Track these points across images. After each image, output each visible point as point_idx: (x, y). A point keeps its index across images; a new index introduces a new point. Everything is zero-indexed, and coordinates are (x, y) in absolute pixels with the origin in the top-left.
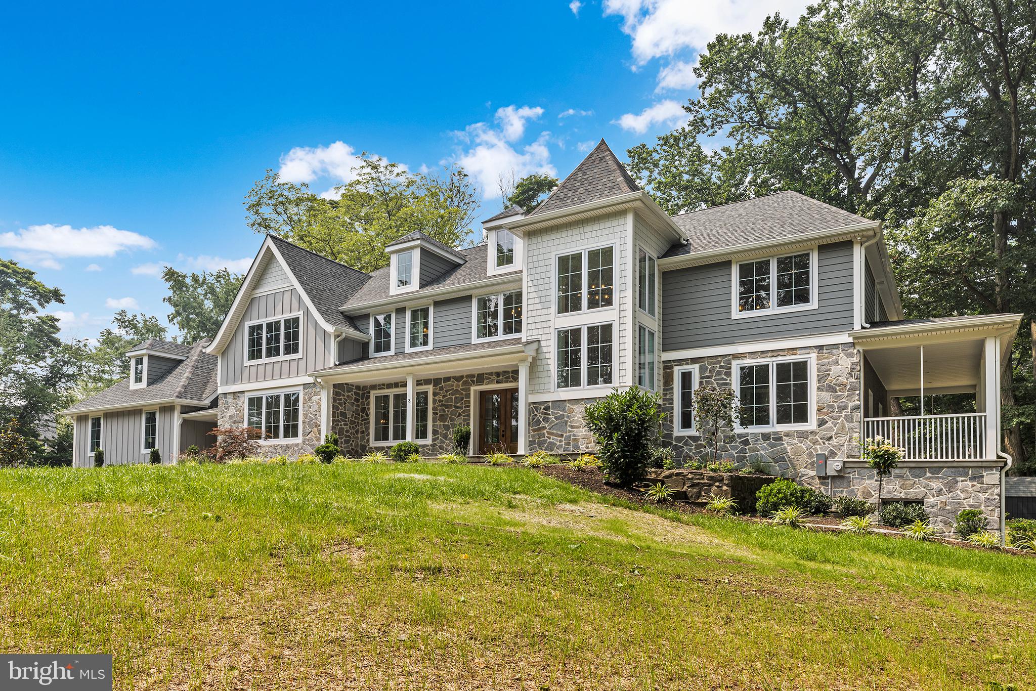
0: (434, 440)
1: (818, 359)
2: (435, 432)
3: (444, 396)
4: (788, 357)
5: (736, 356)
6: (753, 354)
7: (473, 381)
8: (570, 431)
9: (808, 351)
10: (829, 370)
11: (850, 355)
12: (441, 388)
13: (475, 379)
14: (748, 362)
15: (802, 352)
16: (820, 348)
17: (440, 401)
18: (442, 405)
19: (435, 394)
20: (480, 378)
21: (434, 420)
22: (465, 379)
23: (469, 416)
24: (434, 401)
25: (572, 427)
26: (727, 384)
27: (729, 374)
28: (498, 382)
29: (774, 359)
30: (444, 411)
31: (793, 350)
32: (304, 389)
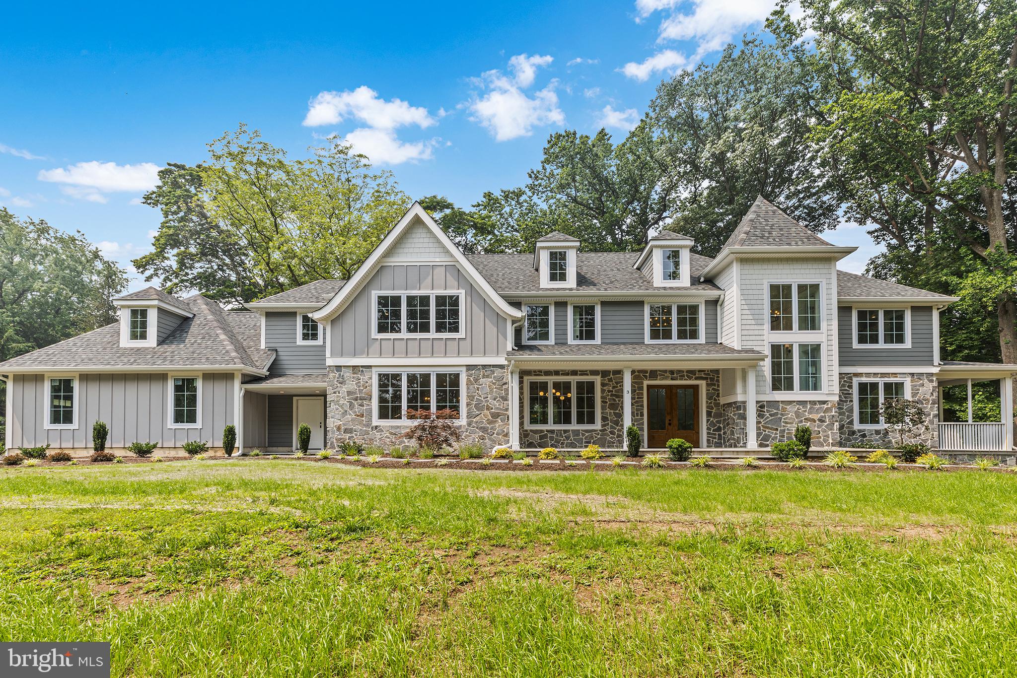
0: (603, 426)
1: (912, 381)
2: (604, 419)
3: (614, 387)
4: (892, 379)
5: (857, 375)
6: (868, 375)
7: (646, 377)
8: (784, 426)
9: (904, 376)
10: (919, 390)
11: (932, 381)
12: (610, 380)
13: (648, 375)
14: (864, 379)
15: (901, 376)
16: (912, 374)
17: (609, 391)
18: (612, 395)
19: (603, 385)
20: (654, 374)
21: (603, 408)
22: (637, 373)
23: (642, 406)
24: (603, 391)
25: (786, 423)
26: (849, 394)
27: (850, 387)
28: (672, 379)
29: (883, 379)
30: (615, 400)
31: (895, 375)
32: (468, 370)
